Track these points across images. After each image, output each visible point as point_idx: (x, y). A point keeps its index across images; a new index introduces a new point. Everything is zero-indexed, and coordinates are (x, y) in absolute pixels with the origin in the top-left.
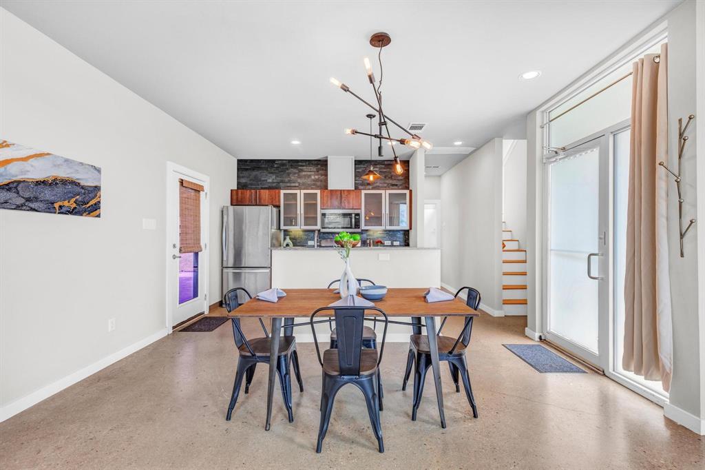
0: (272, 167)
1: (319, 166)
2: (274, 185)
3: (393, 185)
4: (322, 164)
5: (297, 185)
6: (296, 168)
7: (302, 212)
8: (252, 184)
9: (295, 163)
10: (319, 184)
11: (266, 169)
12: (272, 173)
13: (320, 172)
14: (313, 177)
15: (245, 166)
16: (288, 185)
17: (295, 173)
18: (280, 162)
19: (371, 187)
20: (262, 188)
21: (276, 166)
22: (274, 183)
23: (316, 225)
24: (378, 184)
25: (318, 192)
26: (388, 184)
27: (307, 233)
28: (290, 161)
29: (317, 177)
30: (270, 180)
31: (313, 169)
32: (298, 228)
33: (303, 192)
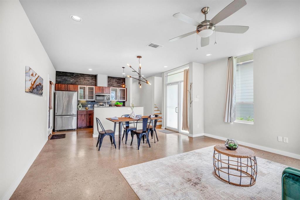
0: (73, 75)
1: (93, 77)
2: (73, 83)
4: (95, 77)
5: (84, 83)
6: (83, 77)
7: (88, 94)
8: (63, 82)
9: (83, 75)
10: (93, 84)
11: (70, 76)
12: (72, 78)
13: (93, 79)
14: (90, 81)
15: (59, 74)
16: (80, 83)
17: (83, 79)
18: (76, 74)
19: (112, 86)
20: (69, 84)
21: (74, 75)
22: (73, 82)
23: (93, 99)
24: (115, 85)
25: (94, 87)
26: (118, 86)
27: (87, 102)
28: (80, 74)
29: (92, 81)
30: (72, 81)
31: (91, 78)
32: (86, 100)
33: (88, 86)
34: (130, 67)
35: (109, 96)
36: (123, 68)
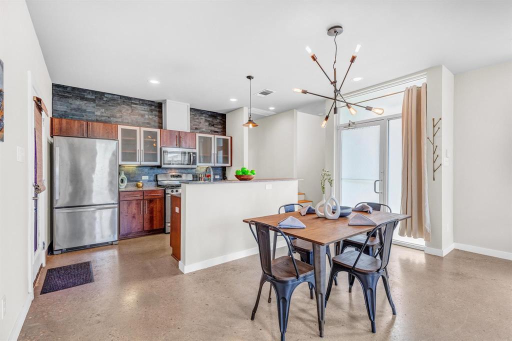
0: (101, 99)
1: (153, 107)
2: (103, 119)
3: (215, 132)
4: (158, 107)
6: (128, 105)
7: (142, 148)
8: (73, 115)
9: (127, 100)
10: (153, 123)
11: (93, 101)
12: (100, 106)
13: (154, 112)
14: (147, 117)
15: (61, 92)
17: (128, 110)
18: (110, 96)
19: (198, 131)
20: (92, 121)
21: (105, 99)
22: (102, 116)
23: (157, 161)
25: (158, 131)
26: (211, 131)
27: (141, 169)
28: (121, 97)
29: (151, 117)
30: (98, 113)
31: (146, 107)
32: (137, 163)
33: (143, 129)
34: (314, 58)
35: (194, 153)
36: (249, 77)
